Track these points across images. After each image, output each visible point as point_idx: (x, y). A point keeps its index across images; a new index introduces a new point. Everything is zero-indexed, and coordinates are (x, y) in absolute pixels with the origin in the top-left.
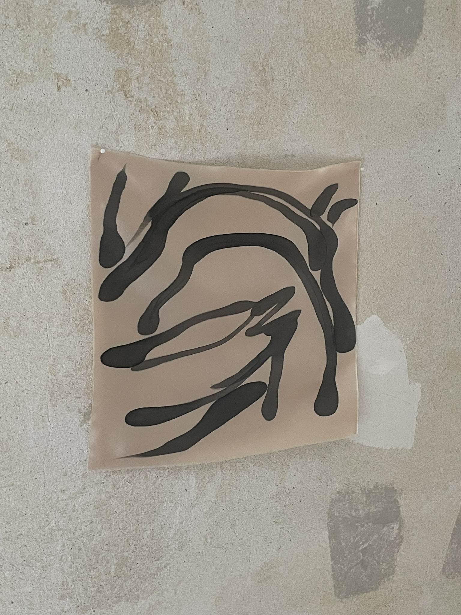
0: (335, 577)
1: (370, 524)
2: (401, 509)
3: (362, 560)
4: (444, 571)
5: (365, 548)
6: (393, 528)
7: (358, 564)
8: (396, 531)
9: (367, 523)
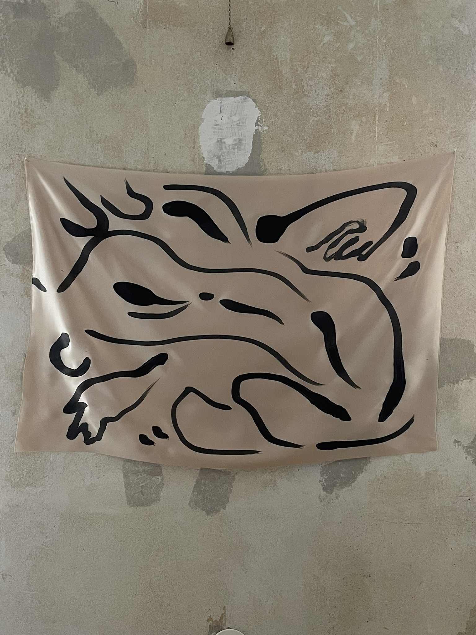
0: (127, 496)
1: (146, 475)
2: (162, 470)
3: (142, 491)
4: (189, 505)
5: (143, 485)
6: (158, 479)
7: (139, 492)
8: (160, 481)
9: (144, 474)
